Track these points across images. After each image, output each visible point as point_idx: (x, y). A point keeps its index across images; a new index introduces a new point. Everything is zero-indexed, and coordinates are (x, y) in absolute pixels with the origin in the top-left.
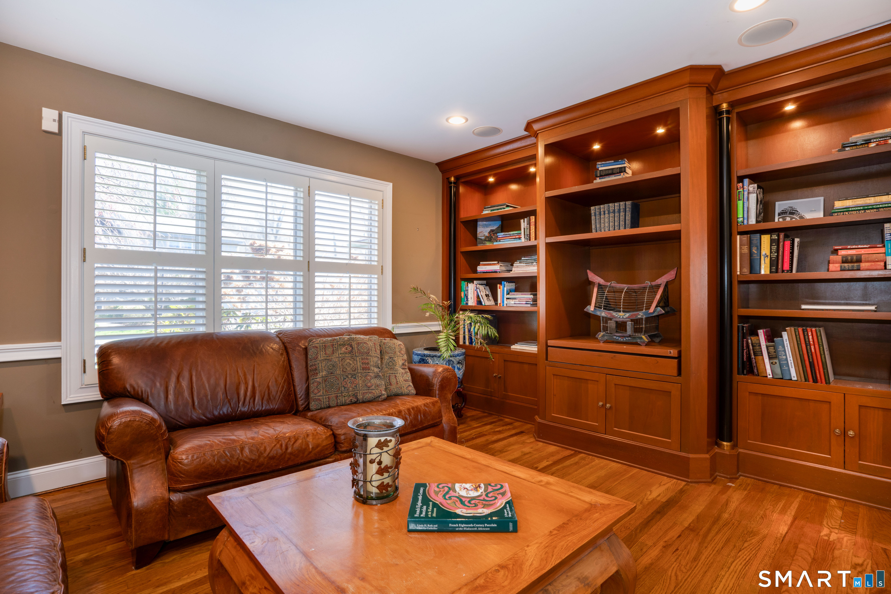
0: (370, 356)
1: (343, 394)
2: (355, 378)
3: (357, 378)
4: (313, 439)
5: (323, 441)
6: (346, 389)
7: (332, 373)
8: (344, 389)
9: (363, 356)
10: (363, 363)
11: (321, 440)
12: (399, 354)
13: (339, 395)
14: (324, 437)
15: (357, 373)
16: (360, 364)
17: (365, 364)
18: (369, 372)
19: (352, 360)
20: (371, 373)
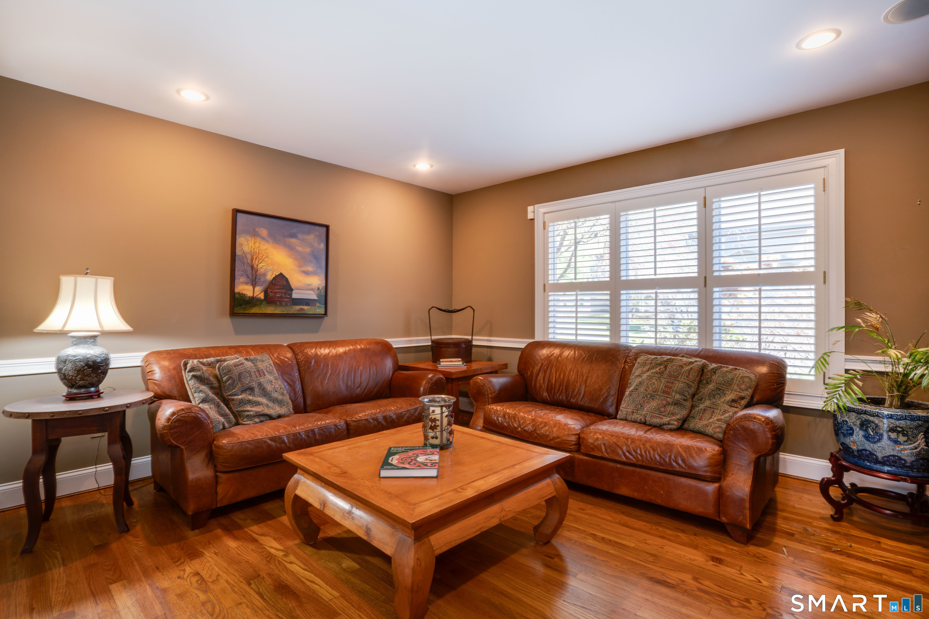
0: (678, 381)
1: (638, 412)
2: (653, 399)
3: (655, 400)
4: (557, 431)
5: (564, 435)
6: (642, 408)
7: (637, 390)
8: (641, 407)
9: (670, 379)
10: (665, 387)
11: (563, 434)
12: (736, 387)
13: (635, 411)
14: (566, 433)
15: (656, 395)
16: (663, 386)
17: (668, 387)
18: (667, 397)
19: (659, 380)
20: (669, 398)
